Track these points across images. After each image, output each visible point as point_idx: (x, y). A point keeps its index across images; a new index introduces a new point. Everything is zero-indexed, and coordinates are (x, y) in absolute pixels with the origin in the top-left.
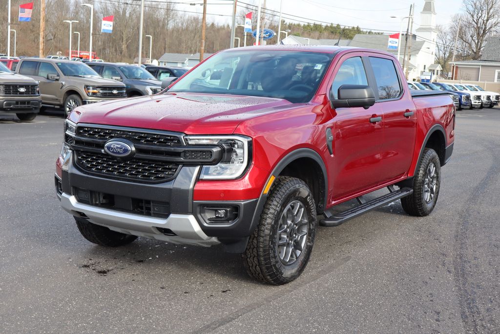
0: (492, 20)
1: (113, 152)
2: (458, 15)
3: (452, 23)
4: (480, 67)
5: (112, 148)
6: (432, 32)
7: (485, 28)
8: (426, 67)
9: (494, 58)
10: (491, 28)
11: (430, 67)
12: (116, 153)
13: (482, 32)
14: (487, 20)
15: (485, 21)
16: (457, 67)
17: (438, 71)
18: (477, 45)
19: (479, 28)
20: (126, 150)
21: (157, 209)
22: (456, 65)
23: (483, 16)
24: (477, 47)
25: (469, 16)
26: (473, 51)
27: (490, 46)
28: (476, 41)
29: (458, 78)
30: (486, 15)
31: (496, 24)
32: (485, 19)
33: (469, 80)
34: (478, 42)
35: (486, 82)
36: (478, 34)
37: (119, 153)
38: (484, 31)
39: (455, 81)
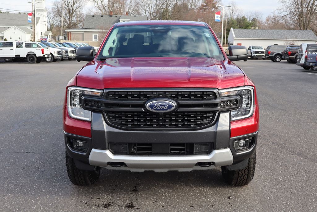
0: (76, 4)
1: (157, 109)
2: (56, 2)
3: (53, 7)
4: (84, 32)
5: (156, 107)
6: (44, 12)
7: (73, 9)
8: (43, 33)
9: (90, 27)
10: (76, 9)
11: (45, 33)
12: (160, 110)
13: (71, 12)
14: (74, 5)
15: (72, 6)
16: (70, 33)
17: (50, 35)
18: (69, 19)
19: (69, 9)
20: (170, 107)
21: (199, 148)
22: (70, 31)
23: (71, 2)
24: (69, 20)
25: (63, 2)
26: (67, 23)
27: (87, 20)
28: (69, 17)
29: (71, 39)
30: (73, 2)
31: (79, 7)
32: (72, 4)
33: (78, 40)
34: (70, 18)
35: (89, 41)
36: (69, 13)
37: (163, 109)
38: (72, 11)
39: (70, 41)
